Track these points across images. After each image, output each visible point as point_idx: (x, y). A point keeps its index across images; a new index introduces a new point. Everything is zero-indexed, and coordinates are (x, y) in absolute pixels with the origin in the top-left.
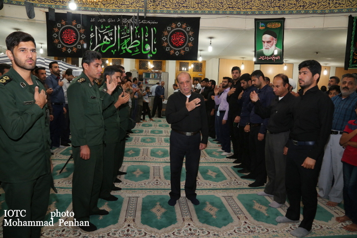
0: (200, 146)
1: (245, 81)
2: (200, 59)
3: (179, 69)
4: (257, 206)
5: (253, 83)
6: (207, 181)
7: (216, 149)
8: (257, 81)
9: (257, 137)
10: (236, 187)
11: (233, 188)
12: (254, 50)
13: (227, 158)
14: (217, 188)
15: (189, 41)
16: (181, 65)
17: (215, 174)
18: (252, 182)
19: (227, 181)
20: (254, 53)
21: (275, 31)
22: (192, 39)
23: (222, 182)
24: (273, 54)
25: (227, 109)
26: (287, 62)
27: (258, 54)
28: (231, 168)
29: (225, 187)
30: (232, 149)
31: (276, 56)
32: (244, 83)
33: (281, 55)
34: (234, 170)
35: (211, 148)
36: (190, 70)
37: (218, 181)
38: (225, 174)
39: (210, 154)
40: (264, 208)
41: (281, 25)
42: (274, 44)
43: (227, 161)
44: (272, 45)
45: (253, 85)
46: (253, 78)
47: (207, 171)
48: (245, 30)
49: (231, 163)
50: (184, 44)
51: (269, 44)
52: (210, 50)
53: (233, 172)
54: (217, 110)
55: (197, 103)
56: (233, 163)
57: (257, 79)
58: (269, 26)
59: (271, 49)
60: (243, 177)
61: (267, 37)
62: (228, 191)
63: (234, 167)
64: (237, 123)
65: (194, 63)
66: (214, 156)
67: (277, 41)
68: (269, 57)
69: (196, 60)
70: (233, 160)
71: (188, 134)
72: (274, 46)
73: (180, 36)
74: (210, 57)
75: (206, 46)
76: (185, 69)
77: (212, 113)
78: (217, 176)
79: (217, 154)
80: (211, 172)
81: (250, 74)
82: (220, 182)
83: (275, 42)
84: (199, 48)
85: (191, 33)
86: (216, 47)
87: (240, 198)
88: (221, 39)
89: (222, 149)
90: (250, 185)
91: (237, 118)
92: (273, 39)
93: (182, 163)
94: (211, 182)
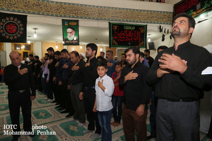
0: (31, 98)
1: (57, 55)
2: (29, 42)
3: (14, 49)
4: (72, 128)
5: (62, 56)
6: (39, 120)
7: (44, 98)
8: (64, 55)
9: (67, 87)
10: (58, 119)
11: (57, 120)
12: (62, 37)
13: (51, 102)
14: (46, 122)
15: (20, 30)
16: (16, 46)
17: (44, 114)
18: (67, 114)
19: (52, 116)
20: (63, 39)
21: (74, 27)
22: (22, 29)
23: (49, 118)
24: (73, 39)
25: (49, 73)
26: (82, 44)
27: (65, 40)
28: (54, 108)
29: (51, 121)
30: (54, 97)
31: (75, 41)
32: (56, 56)
33: (78, 40)
34: (56, 109)
35: (41, 98)
36: (22, 49)
37: (46, 118)
38: (51, 113)
39: (40, 102)
40: (76, 128)
41: (77, 24)
42: (74, 34)
43: (52, 105)
44: (73, 34)
45: (62, 58)
46: (62, 54)
47: (39, 113)
48: (57, 25)
49: (54, 105)
50: (16, 32)
51: (71, 34)
52: (35, 36)
53: (55, 110)
54: (42, 74)
55: (26, 70)
56: (56, 105)
57: (64, 54)
58: (70, 24)
59: (72, 37)
60: (62, 113)
61: (69, 30)
62: (53, 123)
63: (56, 107)
64: (55, 81)
65: (25, 45)
66: (43, 103)
67: (75, 32)
68: (71, 41)
69: (26, 42)
70: (55, 104)
71: (21, 91)
72: (74, 35)
73: (13, 26)
74: (36, 41)
75: (32, 34)
76: (19, 49)
77: (39, 76)
78: (45, 115)
79: (45, 101)
80: (42, 113)
81: (60, 51)
82: (48, 119)
83: (74, 33)
84: (27, 35)
85: (21, 25)
86: (39, 35)
87: (61, 125)
88: (42, 30)
89: (48, 98)
90: (67, 117)
91: (54, 78)
92: (73, 31)
93: (19, 111)
94: (42, 120)
